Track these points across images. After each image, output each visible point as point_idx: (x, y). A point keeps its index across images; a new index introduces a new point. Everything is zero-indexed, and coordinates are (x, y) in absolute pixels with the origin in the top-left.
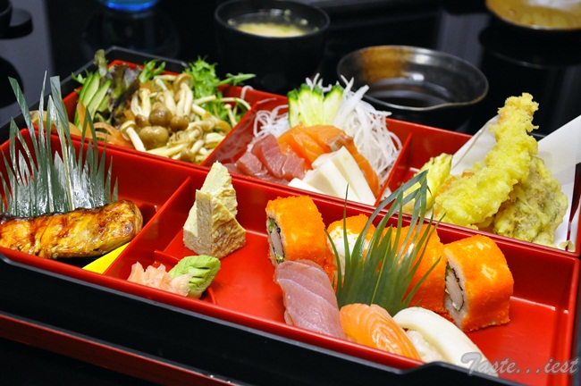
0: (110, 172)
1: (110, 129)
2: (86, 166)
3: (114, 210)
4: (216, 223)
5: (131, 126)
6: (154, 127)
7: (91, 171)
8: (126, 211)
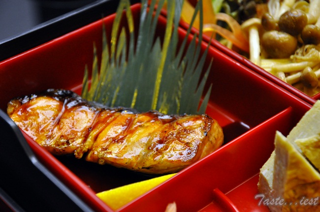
0: (206, 75)
1: (232, 24)
2: (183, 63)
3: (186, 125)
4: (290, 181)
5: (255, 25)
6: (280, 33)
7: (187, 69)
8: (198, 130)
